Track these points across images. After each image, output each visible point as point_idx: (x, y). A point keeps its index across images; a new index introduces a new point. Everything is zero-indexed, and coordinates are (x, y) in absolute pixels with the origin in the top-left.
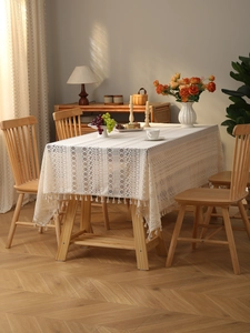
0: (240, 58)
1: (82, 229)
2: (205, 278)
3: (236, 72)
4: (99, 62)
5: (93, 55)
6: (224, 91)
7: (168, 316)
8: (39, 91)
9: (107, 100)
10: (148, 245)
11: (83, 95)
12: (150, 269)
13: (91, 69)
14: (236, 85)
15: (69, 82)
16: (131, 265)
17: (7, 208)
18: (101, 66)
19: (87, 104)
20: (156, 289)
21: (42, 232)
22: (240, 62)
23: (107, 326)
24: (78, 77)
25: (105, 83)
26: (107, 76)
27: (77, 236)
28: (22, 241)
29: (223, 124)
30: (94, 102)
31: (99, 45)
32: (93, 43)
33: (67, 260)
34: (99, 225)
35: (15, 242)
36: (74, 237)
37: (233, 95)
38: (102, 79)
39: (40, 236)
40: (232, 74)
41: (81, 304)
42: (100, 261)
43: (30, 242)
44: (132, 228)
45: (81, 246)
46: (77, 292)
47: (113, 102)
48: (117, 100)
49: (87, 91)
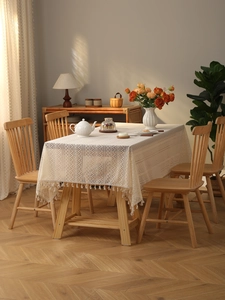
0: (202, 68)
1: (73, 213)
2: (178, 251)
3: (199, 80)
4: (80, 70)
5: (75, 64)
6: (188, 96)
7: (151, 280)
9: (88, 103)
10: (130, 225)
11: (67, 98)
12: (132, 245)
13: (73, 76)
14: (198, 91)
15: (55, 87)
16: (116, 241)
17: (3, 195)
18: (82, 74)
19: (71, 106)
20: (139, 260)
21: (37, 216)
22: (202, 71)
23: (103, 288)
24: (62, 83)
25: (85, 88)
26: (87, 82)
27: (70, 218)
28: (22, 223)
29: (188, 124)
30: (76, 105)
31: (80, 55)
32: (75, 54)
33: (63, 238)
34: (85, 209)
35: (16, 224)
36: (68, 219)
37: (196, 99)
38: (83, 85)
39: (35, 219)
40: (195, 82)
41: (79, 272)
42: (90, 238)
43: (29, 224)
44: (116, 211)
45: (73, 227)
46: (75, 263)
47: (93, 105)
48: (96, 103)
49: (70, 95)
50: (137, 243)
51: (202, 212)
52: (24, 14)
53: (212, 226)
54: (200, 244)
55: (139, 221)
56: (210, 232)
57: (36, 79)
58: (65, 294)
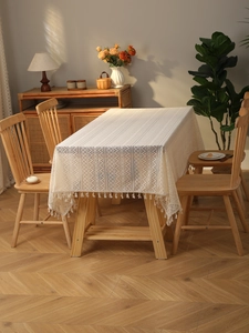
0: (201, 39)
4: (55, 46)
5: (48, 40)
6: (190, 72)
11: (45, 81)
15: (30, 69)
18: (58, 51)
22: (201, 43)
24: (39, 64)
25: (63, 67)
26: (65, 61)
31: (54, 29)
40: (198, 57)
49: (48, 78)
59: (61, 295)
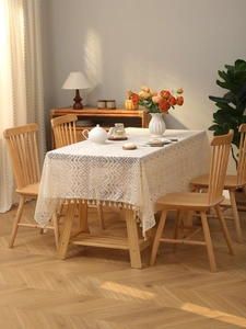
0: (226, 66)
1: (79, 230)
2: (193, 276)
3: (222, 80)
4: (93, 67)
5: (87, 61)
6: (211, 98)
7: (160, 310)
8: (36, 96)
9: (101, 105)
10: (141, 246)
11: (78, 100)
12: (143, 267)
13: (86, 75)
14: (221, 92)
15: (64, 87)
16: (126, 263)
17: (6, 208)
18: (95, 72)
19: (81, 108)
20: (149, 286)
21: (42, 233)
22: (226, 71)
23: (105, 320)
24: (73, 83)
25: (97, 89)
26: (100, 82)
27: (75, 236)
28: (24, 241)
29: (210, 129)
30: (88, 106)
31: (92, 50)
32: (87, 50)
34: (94, 224)
37: (219, 101)
38: (95, 84)
39: (40, 236)
40: (218, 82)
42: (97, 260)
45: (79, 246)
46: (77, 289)
47: (106, 107)
48: (109, 105)
49: (81, 96)
50: (149, 265)
51: (223, 230)
52: (30, 10)
53: (234, 246)
54: (220, 268)
55: (151, 240)
56: (231, 254)
57: (44, 78)
58: (63, 326)
59: (29, 286)
